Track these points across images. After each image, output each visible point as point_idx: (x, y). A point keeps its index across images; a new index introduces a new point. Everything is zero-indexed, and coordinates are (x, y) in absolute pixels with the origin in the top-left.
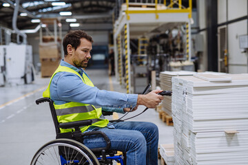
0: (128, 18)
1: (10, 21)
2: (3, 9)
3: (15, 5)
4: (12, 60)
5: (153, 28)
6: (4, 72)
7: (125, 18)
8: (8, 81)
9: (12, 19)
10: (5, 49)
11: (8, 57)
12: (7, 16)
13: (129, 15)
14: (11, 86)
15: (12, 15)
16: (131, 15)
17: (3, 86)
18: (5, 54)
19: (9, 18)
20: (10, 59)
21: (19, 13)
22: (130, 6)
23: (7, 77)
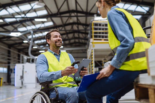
0: (94, 46)
1: (27, 51)
2: (23, 45)
3: (31, 41)
4: (27, 72)
5: (109, 53)
6: (22, 79)
7: (92, 47)
8: (24, 85)
9: (28, 50)
10: (23, 66)
11: (25, 70)
12: (25, 48)
13: (94, 44)
14: (26, 88)
15: (28, 48)
16: (95, 45)
17: (21, 88)
18: (23, 69)
19: (26, 49)
20: (26, 72)
21: (33, 46)
22: (95, 40)
23: (24, 82)
